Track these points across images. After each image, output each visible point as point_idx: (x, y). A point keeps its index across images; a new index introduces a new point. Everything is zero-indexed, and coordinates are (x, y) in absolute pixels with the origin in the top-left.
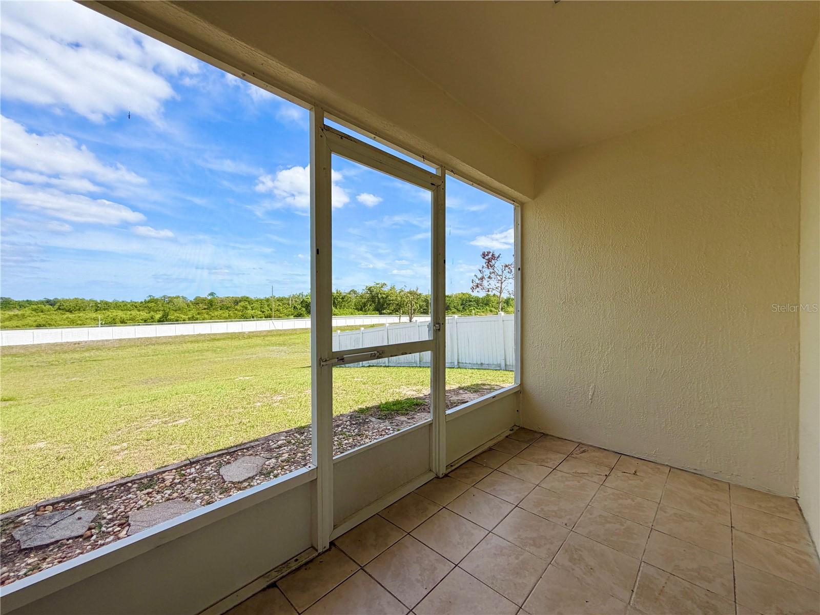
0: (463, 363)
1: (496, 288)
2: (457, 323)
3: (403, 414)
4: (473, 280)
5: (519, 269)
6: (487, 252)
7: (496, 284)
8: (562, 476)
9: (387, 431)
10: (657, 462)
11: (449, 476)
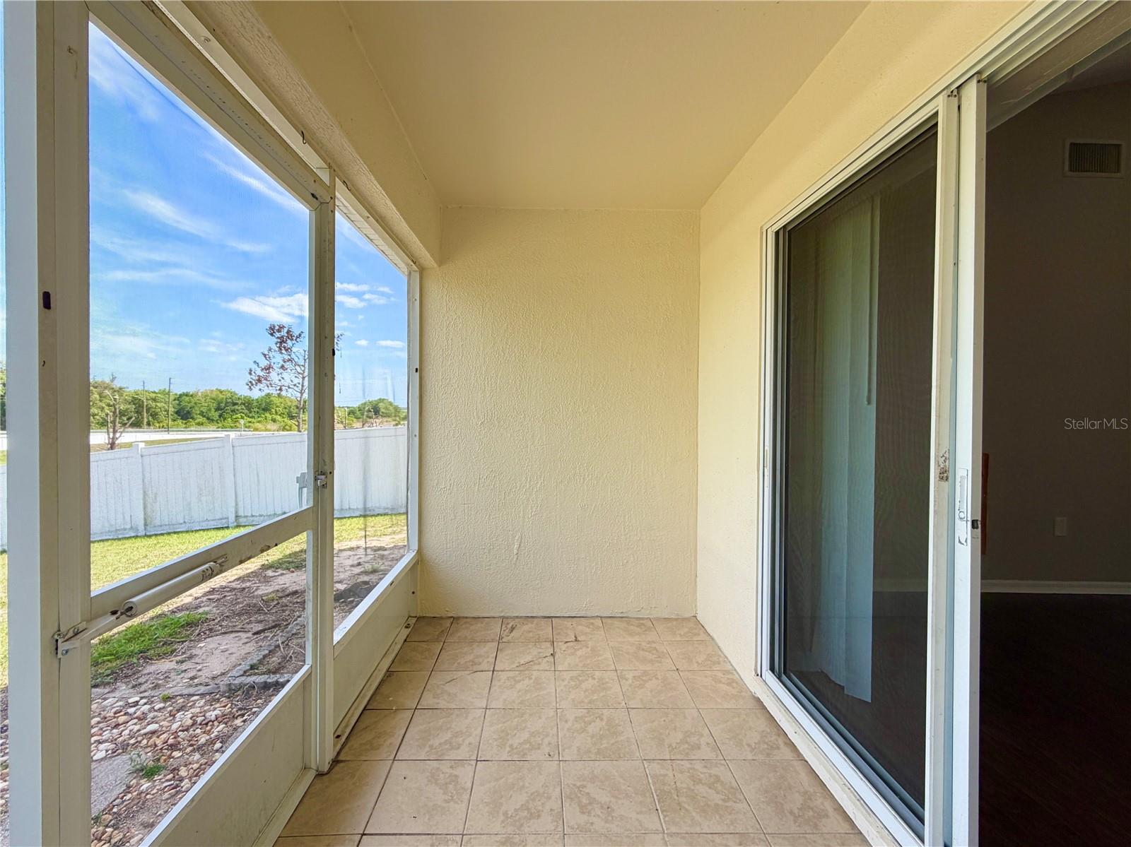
0: (246, 517)
1: (295, 385)
2: (233, 447)
3: (160, 657)
4: (251, 370)
5: (417, 369)
6: (279, 326)
7: (293, 378)
8: (508, 678)
9: (131, 710)
10: (588, 615)
11: (342, 761)
